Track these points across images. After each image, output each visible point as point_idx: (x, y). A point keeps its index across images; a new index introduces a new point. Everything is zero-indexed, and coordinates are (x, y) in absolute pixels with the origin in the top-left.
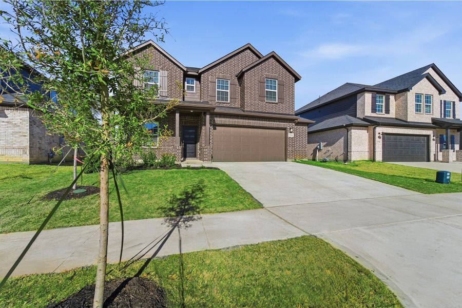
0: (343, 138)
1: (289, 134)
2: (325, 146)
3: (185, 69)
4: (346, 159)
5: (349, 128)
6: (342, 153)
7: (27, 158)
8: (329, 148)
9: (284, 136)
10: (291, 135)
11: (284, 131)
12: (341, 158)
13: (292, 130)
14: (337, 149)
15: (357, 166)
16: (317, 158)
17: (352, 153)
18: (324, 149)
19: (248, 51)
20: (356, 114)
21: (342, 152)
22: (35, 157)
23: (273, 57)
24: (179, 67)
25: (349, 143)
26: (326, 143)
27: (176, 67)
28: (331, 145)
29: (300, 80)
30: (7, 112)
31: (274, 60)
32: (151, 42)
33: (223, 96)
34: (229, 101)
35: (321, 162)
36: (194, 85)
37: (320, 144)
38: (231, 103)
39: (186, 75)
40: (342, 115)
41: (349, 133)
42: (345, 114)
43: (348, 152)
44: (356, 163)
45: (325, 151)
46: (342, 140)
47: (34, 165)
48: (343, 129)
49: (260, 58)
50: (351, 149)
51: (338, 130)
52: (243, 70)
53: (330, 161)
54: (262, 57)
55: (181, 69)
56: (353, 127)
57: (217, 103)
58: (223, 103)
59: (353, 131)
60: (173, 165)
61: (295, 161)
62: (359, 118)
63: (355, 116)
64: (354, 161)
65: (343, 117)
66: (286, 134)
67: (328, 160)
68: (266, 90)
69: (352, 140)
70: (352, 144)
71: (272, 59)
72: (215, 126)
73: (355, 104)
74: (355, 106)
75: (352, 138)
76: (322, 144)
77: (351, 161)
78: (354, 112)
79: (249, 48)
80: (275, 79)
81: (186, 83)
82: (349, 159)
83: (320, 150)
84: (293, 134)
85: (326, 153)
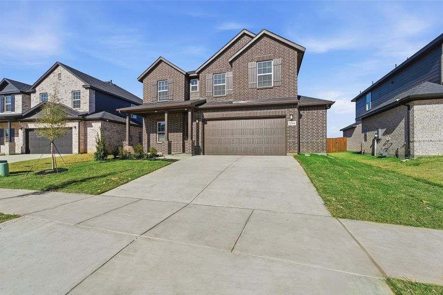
1: (289, 122)
2: (384, 134)
3: (185, 73)
4: (408, 154)
5: (410, 104)
6: (403, 144)
8: (389, 137)
9: (284, 125)
10: (292, 124)
11: (283, 120)
12: (402, 151)
13: (292, 117)
14: (396, 139)
15: (417, 165)
16: (375, 153)
17: (415, 144)
18: (383, 139)
19: (245, 37)
21: (403, 142)
23: (265, 35)
24: (180, 72)
25: (411, 127)
26: (385, 129)
28: (391, 134)
29: (304, 52)
30: (93, 124)
32: (161, 58)
34: (226, 94)
35: (378, 157)
36: (197, 85)
37: (379, 131)
38: (227, 96)
39: (188, 78)
41: (411, 111)
42: (424, 81)
43: (409, 141)
45: (384, 141)
46: (402, 124)
49: (252, 38)
50: (414, 138)
51: (398, 109)
55: (182, 73)
56: (416, 102)
57: (214, 98)
58: (219, 97)
59: (415, 107)
66: (286, 123)
68: (258, 75)
69: (415, 122)
70: (415, 129)
71: (265, 38)
72: (205, 121)
73: (438, 61)
74: (438, 65)
75: (415, 119)
76: (381, 131)
77: (413, 156)
78: (438, 75)
79: (244, 34)
80: (269, 60)
81: (191, 84)
82: (411, 154)
83: (378, 140)
84: (295, 122)
85: (385, 144)
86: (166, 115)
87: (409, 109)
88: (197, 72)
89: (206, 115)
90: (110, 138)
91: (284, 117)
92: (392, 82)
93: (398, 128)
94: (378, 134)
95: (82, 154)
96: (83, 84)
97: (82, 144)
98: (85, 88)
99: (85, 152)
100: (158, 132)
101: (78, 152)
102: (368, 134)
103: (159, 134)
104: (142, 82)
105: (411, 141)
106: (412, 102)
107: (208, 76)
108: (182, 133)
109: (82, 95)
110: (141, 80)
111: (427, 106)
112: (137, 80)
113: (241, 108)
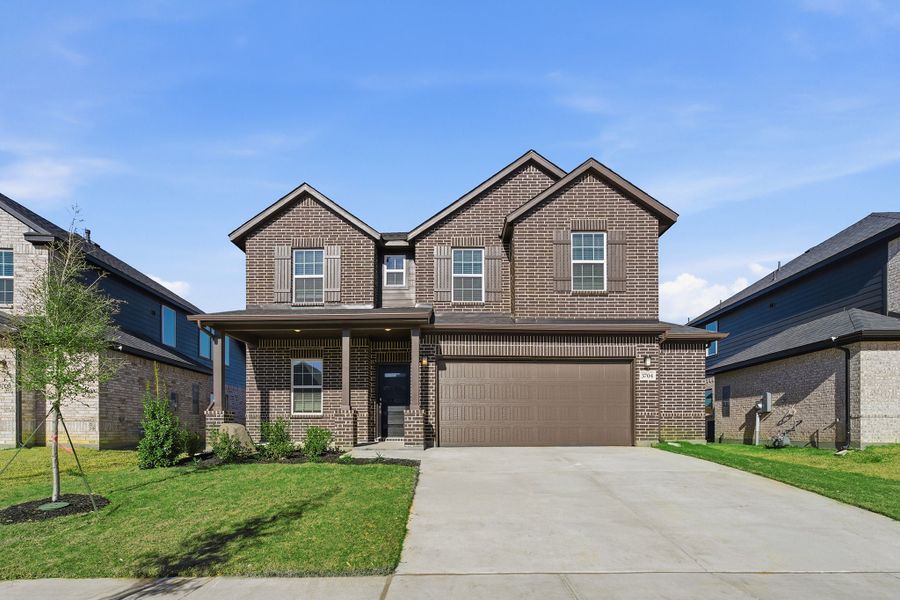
0: (833, 377)
1: (641, 373)
2: (778, 404)
3: (378, 237)
4: (844, 439)
5: (852, 347)
6: (830, 423)
7: (94, 438)
8: (792, 409)
9: (628, 379)
10: (647, 376)
11: (627, 367)
12: (828, 436)
13: (648, 362)
14: (816, 410)
15: (876, 460)
16: (757, 438)
17: (863, 422)
18: (777, 413)
19: (532, 170)
20: (884, 302)
21: (832, 418)
22: (111, 436)
23: (592, 172)
24: (366, 234)
25: (852, 390)
26: (782, 394)
27: (358, 235)
28: (797, 400)
29: (674, 222)
31: (595, 181)
32: (305, 188)
33: (467, 287)
34: (483, 301)
35: (768, 447)
36: (404, 271)
37: (765, 397)
38: (487, 304)
39: (382, 250)
40: (839, 309)
41: (852, 362)
42: (848, 307)
43: (848, 417)
44: (877, 452)
45: (779, 417)
46: (830, 384)
47: (108, 452)
48: (833, 351)
49: (556, 179)
50: (859, 410)
51: (818, 355)
52: (509, 220)
53: (795, 447)
54: (562, 175)
55: (370, 237)
56: (863, 344)
57: (454, 306)
58: (468, 306)
59: (864, 354)
60: (326, 455)
61: (662, 445)
62: (892, 314)
63: (881, 308)
64: (871, 447)
65: (841, 317)
66: (634, 375)
67: (786, 441)
68: (573, 262)
69: (862, 381)
70: (862, 395)
71: (589, 179)
72: (441, 361)
73: (880, 273)
74: (879, 279)
75: (862, 375)
76: (771, 398)
77: (858, 444)
78: (879, 298)
79: (531, 162)
80: (600, 231)
81: (385, 267)
82: (852, 440)
83: (764, 414)
84: (654, 373)
85: (782, 422)
86: (346, 341)
87: (848, 357)
88: (410, 237)
89: (448, 347)
90: (123, 401)
91: (629, 360)
92: (772, 306)
93: (817, 392)
94: (764, 401)
95: (29, 446)
96: (26, 230)
97: (28, 417)
98: (35, 244)
99: (39, 442)
100: (293, 387)
101: (13, 442)
102: (732, 402)
103: (296, 391)
104: (243, 249)
105: (853, 416)
106: (856, 344)
107: (439, 251)
108: (366, 392)
109: (17, 262)
110: (240, 242)
111: (880, 353)
112: (229, 239)
113: (535, 335)
